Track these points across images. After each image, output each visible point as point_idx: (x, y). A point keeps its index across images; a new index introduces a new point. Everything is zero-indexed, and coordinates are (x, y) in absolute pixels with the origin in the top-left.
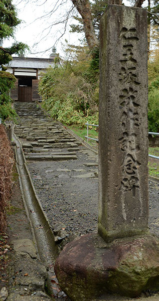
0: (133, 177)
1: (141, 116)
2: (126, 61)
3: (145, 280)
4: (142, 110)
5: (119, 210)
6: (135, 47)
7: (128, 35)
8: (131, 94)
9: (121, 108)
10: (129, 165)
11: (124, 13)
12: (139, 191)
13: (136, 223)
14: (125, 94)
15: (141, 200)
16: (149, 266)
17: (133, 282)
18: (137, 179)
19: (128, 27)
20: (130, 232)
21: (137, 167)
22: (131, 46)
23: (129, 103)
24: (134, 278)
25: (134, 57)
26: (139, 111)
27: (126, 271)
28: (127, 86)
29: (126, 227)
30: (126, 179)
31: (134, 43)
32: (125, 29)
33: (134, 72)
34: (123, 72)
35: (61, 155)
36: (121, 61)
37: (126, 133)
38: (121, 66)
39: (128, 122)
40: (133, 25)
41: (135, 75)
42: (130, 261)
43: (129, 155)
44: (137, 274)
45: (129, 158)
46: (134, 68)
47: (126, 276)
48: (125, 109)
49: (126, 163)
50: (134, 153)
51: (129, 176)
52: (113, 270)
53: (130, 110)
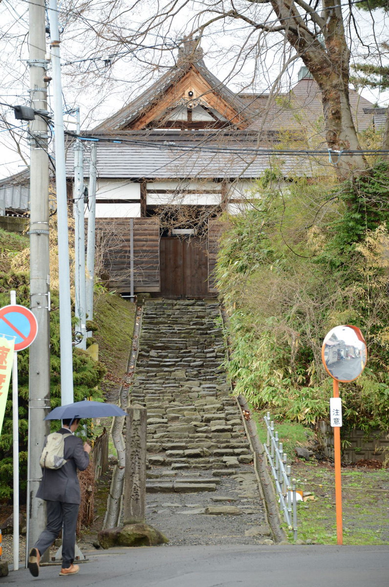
0: (137, 495)
1: (141, 464)
2: (134, 437)
3: (133, 539)
4: (142, 461)
5: (129, 510)
6: (139, 429)
7: (136, 423)
8: (137, 453)
9: (131, 460)
10: (135, 488)
11: (134, 412)
12: (140, 502)
13: (138, 517)
14: (134, 453)
15: (140, 506)
16: (135, 532)
17: (127, 538)
18: (138, 495)
19: (136, 419)
20: (134, 521)
21: (139, 489)
22: (137, 429)
23: (135, 458)
24: (127, 537)
25: (139, 435)
26: (141, 462)
27: (124, 533)
28: (135, 449)
29: (132, 519)
30: (133, 495)
31: (139, 427)
32: (134, 420)
33: (138, 442)
34: (133, 442)
35: (186, 482)
36: (132, 437)
37: (133, 473)
38: (132, 439)
39: (135, 468)
40: (139, 418)
41: (139, 444)
42: (127, 529)
43: (135, 484)
44: (129, 535)
45: (135, 485)
46: (138, 440)
47: (124, 536)
48: (133, 461)
49: (133, 487)
50: (138, 483)
51: (134, 494)
52: (119, 533)
53: (136, 461)
